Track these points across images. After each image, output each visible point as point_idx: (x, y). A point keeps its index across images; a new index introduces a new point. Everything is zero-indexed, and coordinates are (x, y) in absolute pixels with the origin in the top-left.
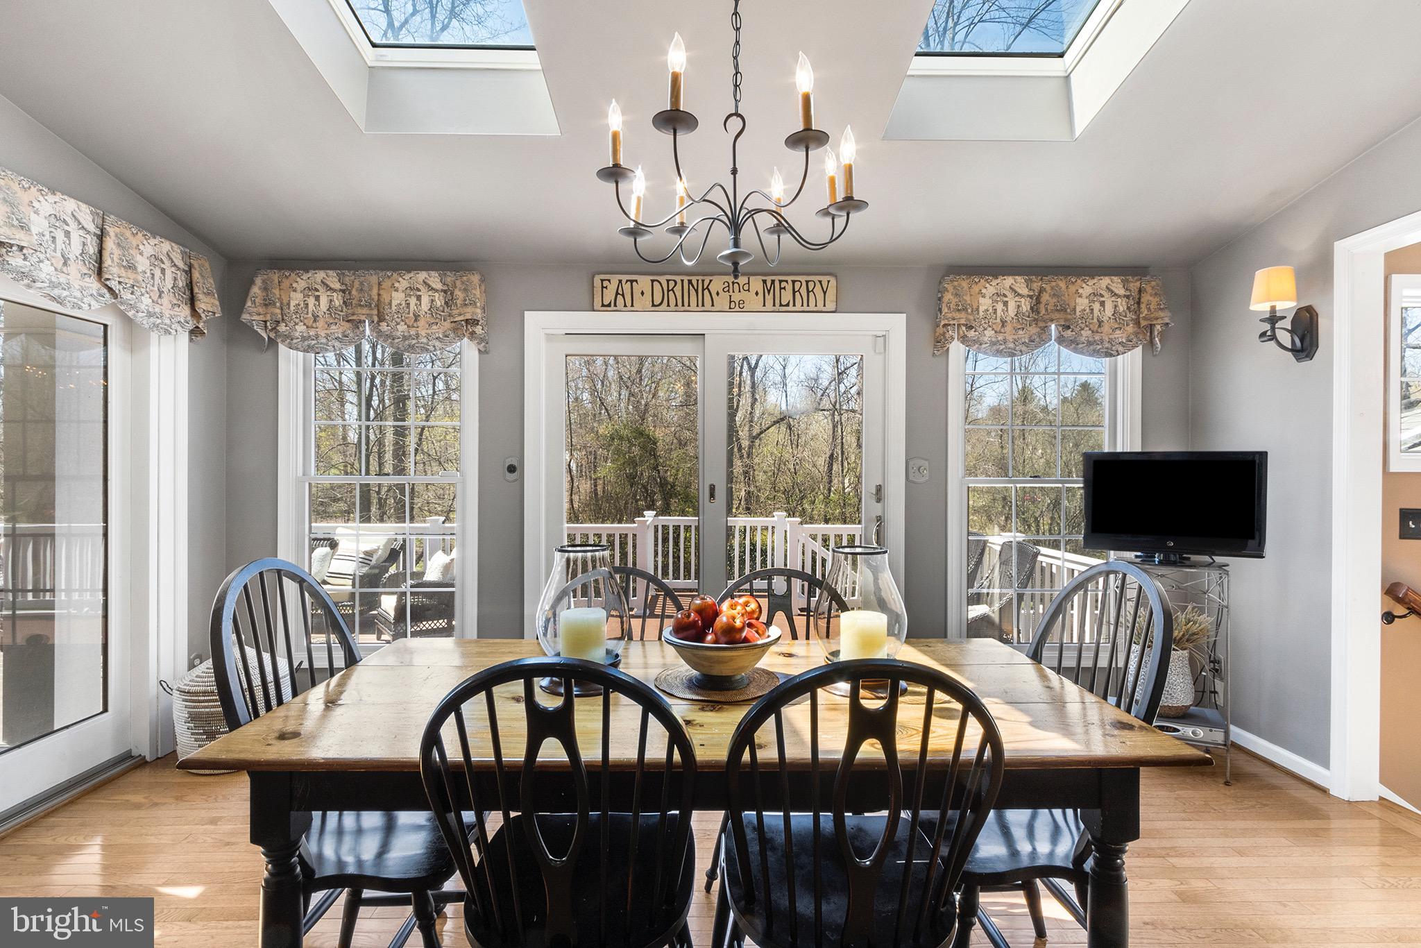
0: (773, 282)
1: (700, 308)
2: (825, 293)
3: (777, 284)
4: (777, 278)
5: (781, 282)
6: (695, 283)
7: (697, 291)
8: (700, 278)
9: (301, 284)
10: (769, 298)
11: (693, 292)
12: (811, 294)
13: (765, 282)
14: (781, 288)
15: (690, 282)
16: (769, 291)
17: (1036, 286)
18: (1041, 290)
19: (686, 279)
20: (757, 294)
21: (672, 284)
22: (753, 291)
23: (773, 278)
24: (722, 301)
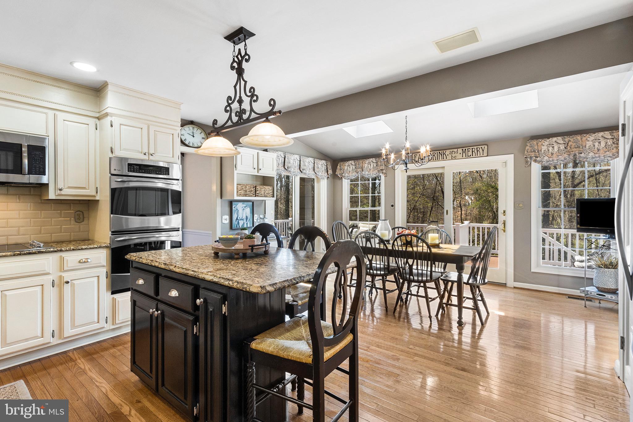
0: (465, 149)
1: (443, 160)
2: (483, 151)
3: (467, 150)
4: (466, 148)
5: (468, 149)
6: (441, 153)
7: (441, 155)
8: (442, 151)
9: (347, 164)
10: (464, 155)
11: (440, 155)
12: (478, 152)
13: (463, 150)
14: (468, 151)
15: (439, 153)
16: (464, 152)
17: (567, 140)
18: (569, 141)
19: (438, 152)
20: (460, 154)
21: (434, 154)
22: (459, 153)
23: (465, 148)
24: (449, 157)
